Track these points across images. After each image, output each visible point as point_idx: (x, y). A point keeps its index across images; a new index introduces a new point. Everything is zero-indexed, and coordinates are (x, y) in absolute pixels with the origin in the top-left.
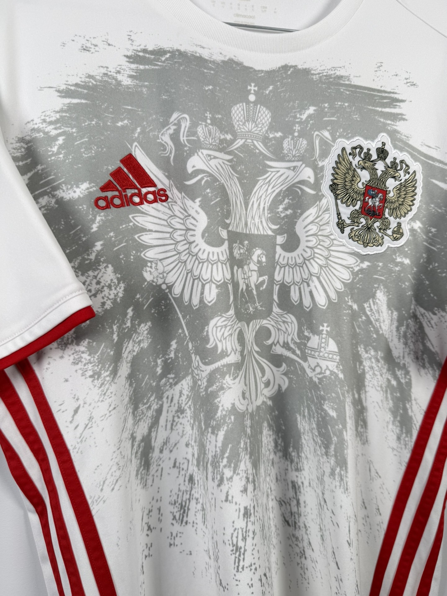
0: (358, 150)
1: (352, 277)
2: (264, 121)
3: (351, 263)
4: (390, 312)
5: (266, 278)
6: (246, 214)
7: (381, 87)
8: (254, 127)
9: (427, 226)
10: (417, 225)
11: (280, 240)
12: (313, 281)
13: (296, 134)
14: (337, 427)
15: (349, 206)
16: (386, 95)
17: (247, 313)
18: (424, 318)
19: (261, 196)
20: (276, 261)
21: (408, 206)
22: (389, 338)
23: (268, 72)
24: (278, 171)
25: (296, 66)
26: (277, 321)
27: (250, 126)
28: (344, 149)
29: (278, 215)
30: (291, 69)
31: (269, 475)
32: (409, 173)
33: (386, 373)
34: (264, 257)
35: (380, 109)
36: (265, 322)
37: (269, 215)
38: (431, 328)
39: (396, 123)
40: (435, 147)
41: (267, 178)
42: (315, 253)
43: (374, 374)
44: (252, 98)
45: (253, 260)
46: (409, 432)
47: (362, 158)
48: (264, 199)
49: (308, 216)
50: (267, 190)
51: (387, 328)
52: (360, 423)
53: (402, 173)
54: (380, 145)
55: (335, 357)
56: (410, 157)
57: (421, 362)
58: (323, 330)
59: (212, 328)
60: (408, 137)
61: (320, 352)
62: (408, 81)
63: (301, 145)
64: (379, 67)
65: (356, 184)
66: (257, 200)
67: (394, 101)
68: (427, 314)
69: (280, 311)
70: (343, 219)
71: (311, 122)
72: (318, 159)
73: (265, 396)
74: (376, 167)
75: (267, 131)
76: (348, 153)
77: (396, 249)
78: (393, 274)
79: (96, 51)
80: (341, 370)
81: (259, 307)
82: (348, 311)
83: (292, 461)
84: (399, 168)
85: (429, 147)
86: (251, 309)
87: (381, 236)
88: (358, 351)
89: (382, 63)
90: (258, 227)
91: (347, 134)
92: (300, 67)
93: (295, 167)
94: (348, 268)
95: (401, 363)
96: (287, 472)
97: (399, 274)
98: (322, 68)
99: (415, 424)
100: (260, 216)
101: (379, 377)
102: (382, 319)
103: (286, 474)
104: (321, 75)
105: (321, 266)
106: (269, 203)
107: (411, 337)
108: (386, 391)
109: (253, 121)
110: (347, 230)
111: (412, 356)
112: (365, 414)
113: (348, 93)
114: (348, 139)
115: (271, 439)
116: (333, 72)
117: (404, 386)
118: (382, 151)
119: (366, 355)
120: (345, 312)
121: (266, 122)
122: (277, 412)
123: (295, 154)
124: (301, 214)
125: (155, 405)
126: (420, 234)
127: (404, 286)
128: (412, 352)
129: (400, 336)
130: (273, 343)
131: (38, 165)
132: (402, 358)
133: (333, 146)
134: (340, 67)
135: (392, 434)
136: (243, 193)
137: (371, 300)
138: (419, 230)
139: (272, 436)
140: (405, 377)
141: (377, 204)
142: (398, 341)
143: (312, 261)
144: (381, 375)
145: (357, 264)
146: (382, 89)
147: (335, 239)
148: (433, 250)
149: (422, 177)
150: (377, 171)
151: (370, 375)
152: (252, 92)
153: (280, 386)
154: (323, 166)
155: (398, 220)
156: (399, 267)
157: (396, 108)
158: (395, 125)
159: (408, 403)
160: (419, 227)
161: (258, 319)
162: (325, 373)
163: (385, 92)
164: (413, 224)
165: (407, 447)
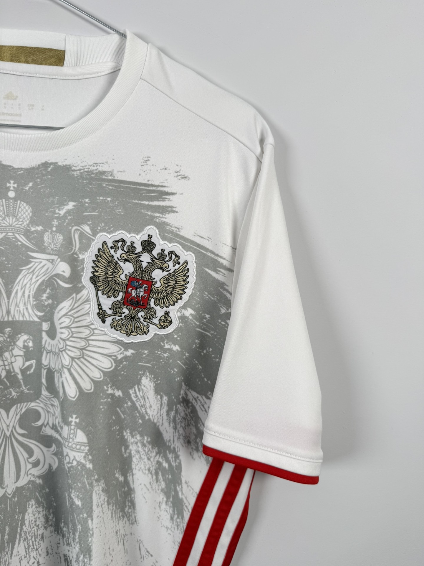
0: (120, 244)
1: (114, 365)
2: (24, 216)
3: (114, 351)
4: (159, 397)
5: (33, 362)
6: (8, 302)
7: (148, 181)
8: (15, 222)
9: (201, 313)
10: (189, 312)
11: (45, 326)
12: (64, 373)
13: (54, 229)
14: (81, 516)
15: (110, 297)
16: (154, 188)
18: (197, 402)
19: (26, 285)
20: (43, 346)
21: (178, 296)
22: (159, 422)
23: (27, 170)
24: (41, 262)
25: (57, 163)
26: (46, 403)
27: (10, 220)
28: (105, 243)
29: (42, 303)
30: (52, 166)
31: (37, 550)
32: (179, 264)
33: (155, 456)
34: (31, 342)
35: (147, 203)
36: (33, 404)
37: (35, 303)
38: (204, 412)
39: (165, 215)
40: (207, 238)
41: (30, 268)
42: (66, 345)
43: (140, 458)
44: (12, 194)
45: (18, 346)
46: (180, 514)
47: (125, 251)
48: (29, 287)
50: (31, 279)
51: (155, 413)
52: (127, 504)
53: (171, 264)
54: (146, 238)
55: (82, 448)
56: (180, 247)
57: (194, 445)
58: (71, 422)
60: (178, 229)
61: (69, 442)
62: (179, 174)
63: (58, 240)
64: (146, 161)
65: (118, 276)
66: (22, 289)
67: (163, 195)
68: (200, 397)
69: (49, 394)
70: (103, 309)
71: (69, 217)
72: (78, 252)
73: (33, 475)
74: (141, 259)
75: (28, 225)
76: (109, 247)
77: (163, 336)
78: (162, 360)
80: (89, 460)
81: (26, 390)
82: (106, 400)
83: (63, 536)
84: (167, 259)
85: (202, 237)
86: (14, 393)
87: (146, 325)
88: (124, 436)
89: (149, 157)
90: (24, 314)
91: (109, 229)
92: (60, 164)
94: (110, 356)
95: (172, 447)
96: (59, 545)
97: (168, 360)
98: (84, 164)
99: (186, 507)
100: (25, 303)
101: (146, 460)
102: (148, 405)
103: (58, 547)
104: (82, 171)
106: (34, 291)
107: (180, 422)
108: (157, 474)
109: (14, 216)
110: (109, 320)
111: (181, 440)
112: (133, 496)
113: (111, 188)
114: (109, 233)
115: (40, 516)
116: (94, 168)
117: (175, 469)
118: (149, 244)
119: (132, 440)
120: (102, 401)
121: (27, 216)
122: (47, 490)
123: (53, 248)
126: (191, 320)
127: (173, 372)
128: (181, 437)
129: (170, 420)
130: (43, 424)
132: (172, 442)
133: (94, 240)
134: (103, 163)
135: (166, 513)
136: (3, 283)
137: (136, 387)
138: (190, 317)
139: (41, 513)
140: (175, 461)
141: (141, 294)
142: (168, 425)
143: (64, 352)
144: (149, 459)
145: (121, 351)
146: (150, 183)
147: (96, 329)
148: (207, 335)
149: (195, 266)
150: (142, 263)
151: (137, 459)
152: (12, 188)
153: (50, 466)
154: (83, 259)
155: (165, 309)
156: (167, 353)
157: (165, 201)
158: (164, 218)
159: (179, 486)
160: (191, 315)
161: (24, 402)
163: (152, 185)
164: (183, 311)
165: (179, 528)
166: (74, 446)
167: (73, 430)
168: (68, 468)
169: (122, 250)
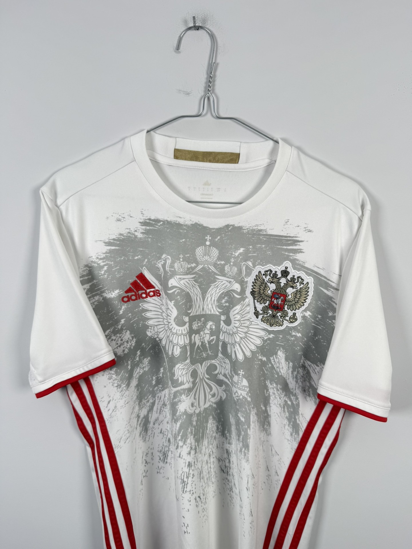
0: (269, 272)
1: (262, 342)
2: (214, 255)
3: (263, 335)
4: (287, 363)
5: (215, 337)
6: (203, 304)
7: (287, 234)
8: (209, 258)
9: (315, 314)
10: (308, 314)
11: (223, 318)
12: (236, 346)
13: (232, 264)
14: (244, 427)
15: (262, 304)
16: (291, 238)
17: (201, 358)
18: (310, 368)
19: (213, 294)
20: (221, 329)
21: (302, 303)
22: (287, 377)
23: (217, 229)
24: (222, 282)
25: (234, 225)
26: (221, 361)
27: (207, 258)
28: (260, 272)
29: (222, 305)
30: (231, 227)
31: (212, 444)
32: (303, 284)
33: (284, 397)
34: (214, 326)
35: (285, 247)
36: (213, 361)
37: (217, 304)
38: (315, 374)
39: (296, 254)
40: (323, 269)
41: (216, 284)
42: (238, 330)
43: (275, 397)
44: (208, 243)
45: (207, 328)
46: (297, 432)
47: (271, 277)
48: (215, 295)
49: (235, 310)
50: (216, 290)
51: (285, 372)
52: (266, 423)
53: (298, 284)
54: (284, 269)
55: (246, 389)
56: (305, 274)
57: (308, 393)
58: (240, 373)
59: (176, 369)
60: (304, 263)
61: (238, 385)
62: (306, 229)
63: (234, 270)
64: (286, 222)
65: (266, 292)
66: (210, 296)
67: (295, 242)
68: (312, 365)
69: (223, 356)
70: (257, 310)
71: (241, 257)
72: (244, 277)
73: (212, 402)
74: (280, 281)
75: (216, 261)
76: (262, 274)
77: (292, 327)
78: (290, 342)
79: (124, 221)
80: (249, 396)
81: (210, 353)
82: (258, 362)
83: (226, 438)
84: (296, 281)
85: (319, 268)
86: (204, 355)
87: (282, 320)
88: (266, 384)
89: (289, 220)
90: (211, 310)
91: (263, 263)
92: (236, 225)
93: (230, 282)
94: (260, 337)
95: (294, 392)
96: (224, 443)
97: (294, 342)
98: (250, 225)
99: (301, 429)
100: (212, 304)
101: (278, 399)
102: (281, 367)
103: (223, 445)
104: (249, 229)
105: (241, 338)
106: (217, 297)
107: (300, 378)
108: (284, 408)
109: (208, 255)
110: (260, 317)
111: (300, 389)
112: (269, 419)
113: (265, 239)
114: (263, 266)
115: (215, 425)
116: (256, 228)
117: (295, 406)
118: (285, 272)
119: (271, 386)
120: (256, 363)
121: (216, 256)
122: (219, 411)
123: (231, 275)
124: (233, 307)
125: (151, 400)
126: (309, 319)
127: (296, 349)
128: (300, 387)
129: (293, 377)
130: (218, 373)
131: (94, 280)
132: (294, 390)
133: (253, 270)
134: (261, 225)
135: (288, 431)
136: (201, 293)
137: (274, 356)
138: (309, 317)
139: (215, 424)
140: (296, 401)
141: (280, 302)
142: (292, 380)
143: (236, 334)
144: (280, 398)
145: (267, 335)
146: (288, 235)
147: (253, 321)
148: (319, 328)
149: (313, 285)
150: (281, 284)
151: (273, 398)
152: (208, 240)
153: (221, 397)
154: (247, 281)
155: (293, 311)
156: (294, 338)
157: (297, 246)
158: (296, 256)
159: (297, 416)
160: (309, 315)
161: (209, 360)
162: (240, 397)
163: (290, 237)
164: (304, 313)
165: (296, 440)
166: (241, 387)
167: (241, 378)
168: (237, 399)
169: (270, 276)
